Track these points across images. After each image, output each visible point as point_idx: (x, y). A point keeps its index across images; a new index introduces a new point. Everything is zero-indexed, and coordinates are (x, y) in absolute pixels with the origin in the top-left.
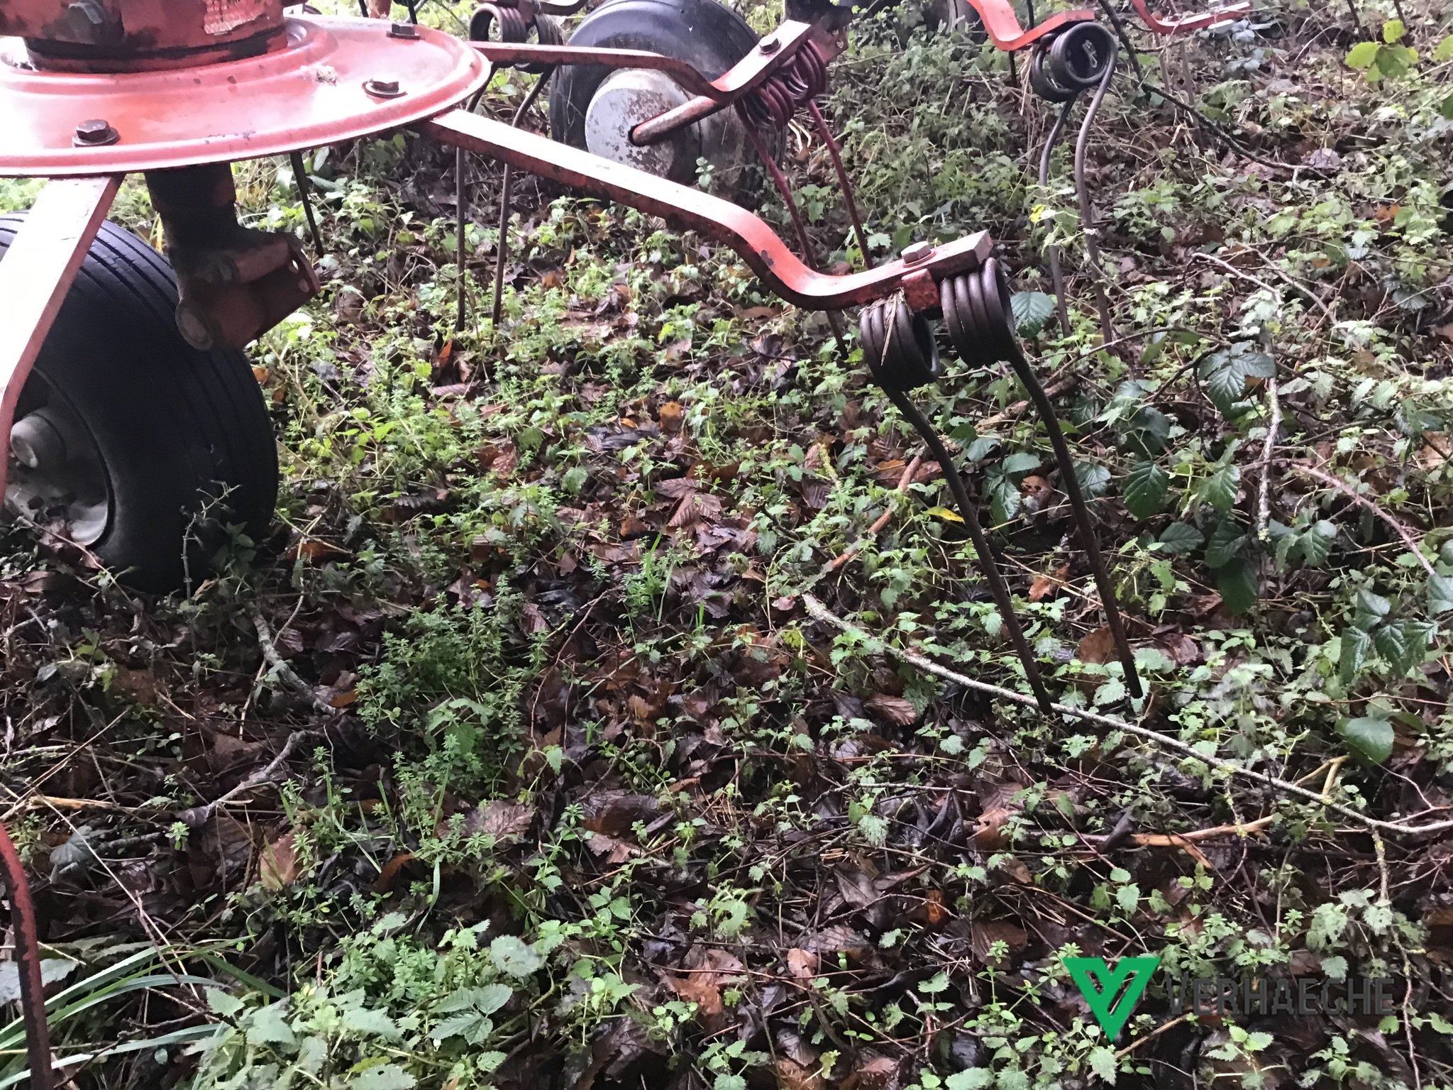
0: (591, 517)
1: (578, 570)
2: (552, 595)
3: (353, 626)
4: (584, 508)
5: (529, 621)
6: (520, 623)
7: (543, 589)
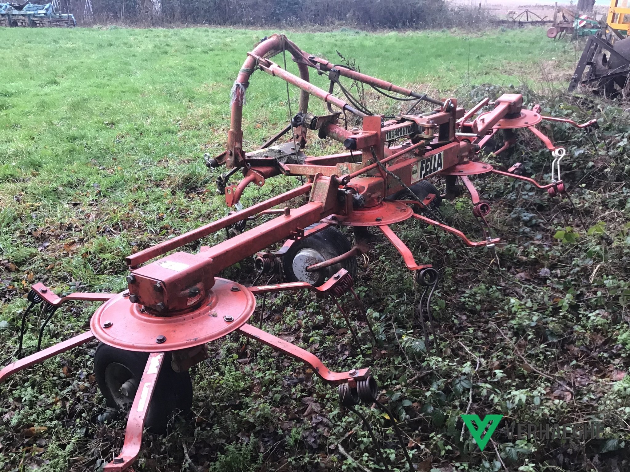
0: (281, 411)
1: (274, 431)
2: (266, 439)
3: (209, 446)
4: (278, 407)
5: (259, 448)
6: (256, 448)
7: (264, 437)
